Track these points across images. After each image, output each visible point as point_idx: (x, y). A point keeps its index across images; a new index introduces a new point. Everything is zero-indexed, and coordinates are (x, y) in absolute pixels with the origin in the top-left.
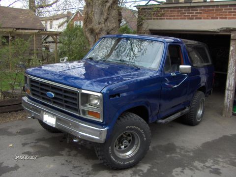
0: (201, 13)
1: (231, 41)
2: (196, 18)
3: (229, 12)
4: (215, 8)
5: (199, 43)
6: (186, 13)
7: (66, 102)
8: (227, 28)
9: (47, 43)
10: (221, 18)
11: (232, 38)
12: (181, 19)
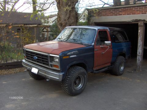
0: (121, 12)
1: (139, 27)
2: (119, 15)
3: (137, 10)
4: (129, 8)
5: (121, 29)
6: (113, 12)
7: (43, 61)
8: (136, 20)
9: (43, 32)
10: (133, 14)
11: (139, 25)
12: (111, 15)
